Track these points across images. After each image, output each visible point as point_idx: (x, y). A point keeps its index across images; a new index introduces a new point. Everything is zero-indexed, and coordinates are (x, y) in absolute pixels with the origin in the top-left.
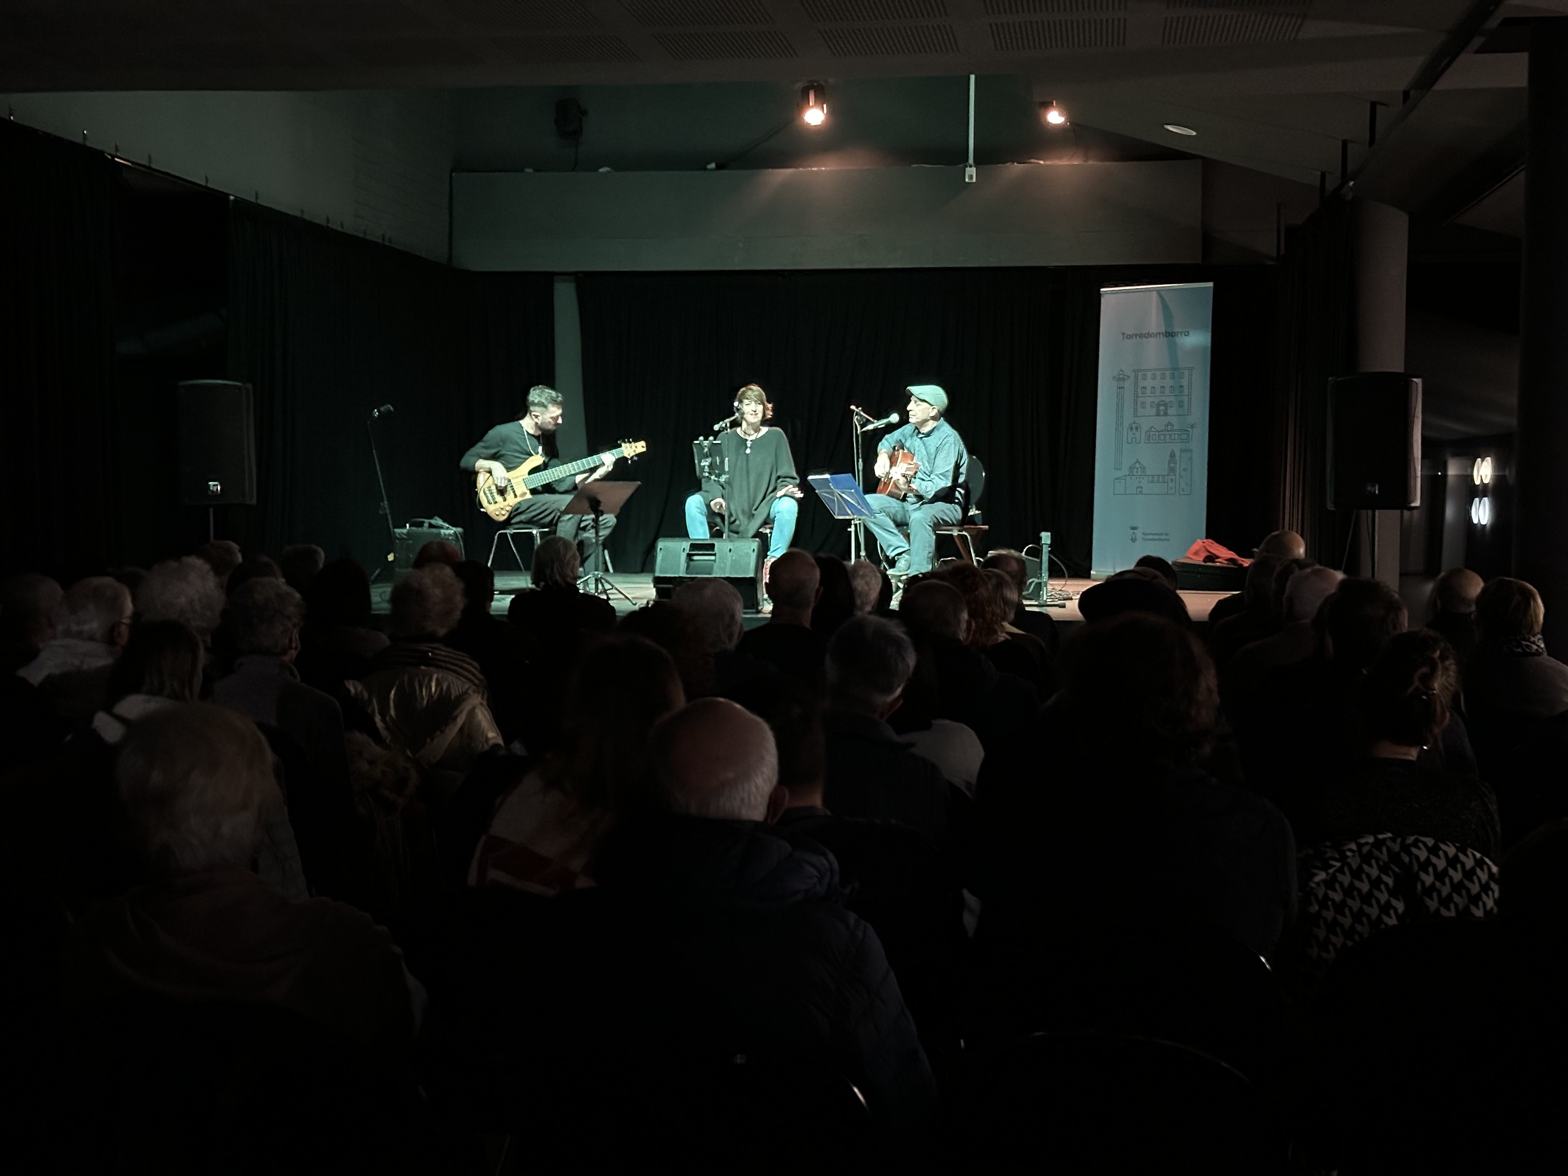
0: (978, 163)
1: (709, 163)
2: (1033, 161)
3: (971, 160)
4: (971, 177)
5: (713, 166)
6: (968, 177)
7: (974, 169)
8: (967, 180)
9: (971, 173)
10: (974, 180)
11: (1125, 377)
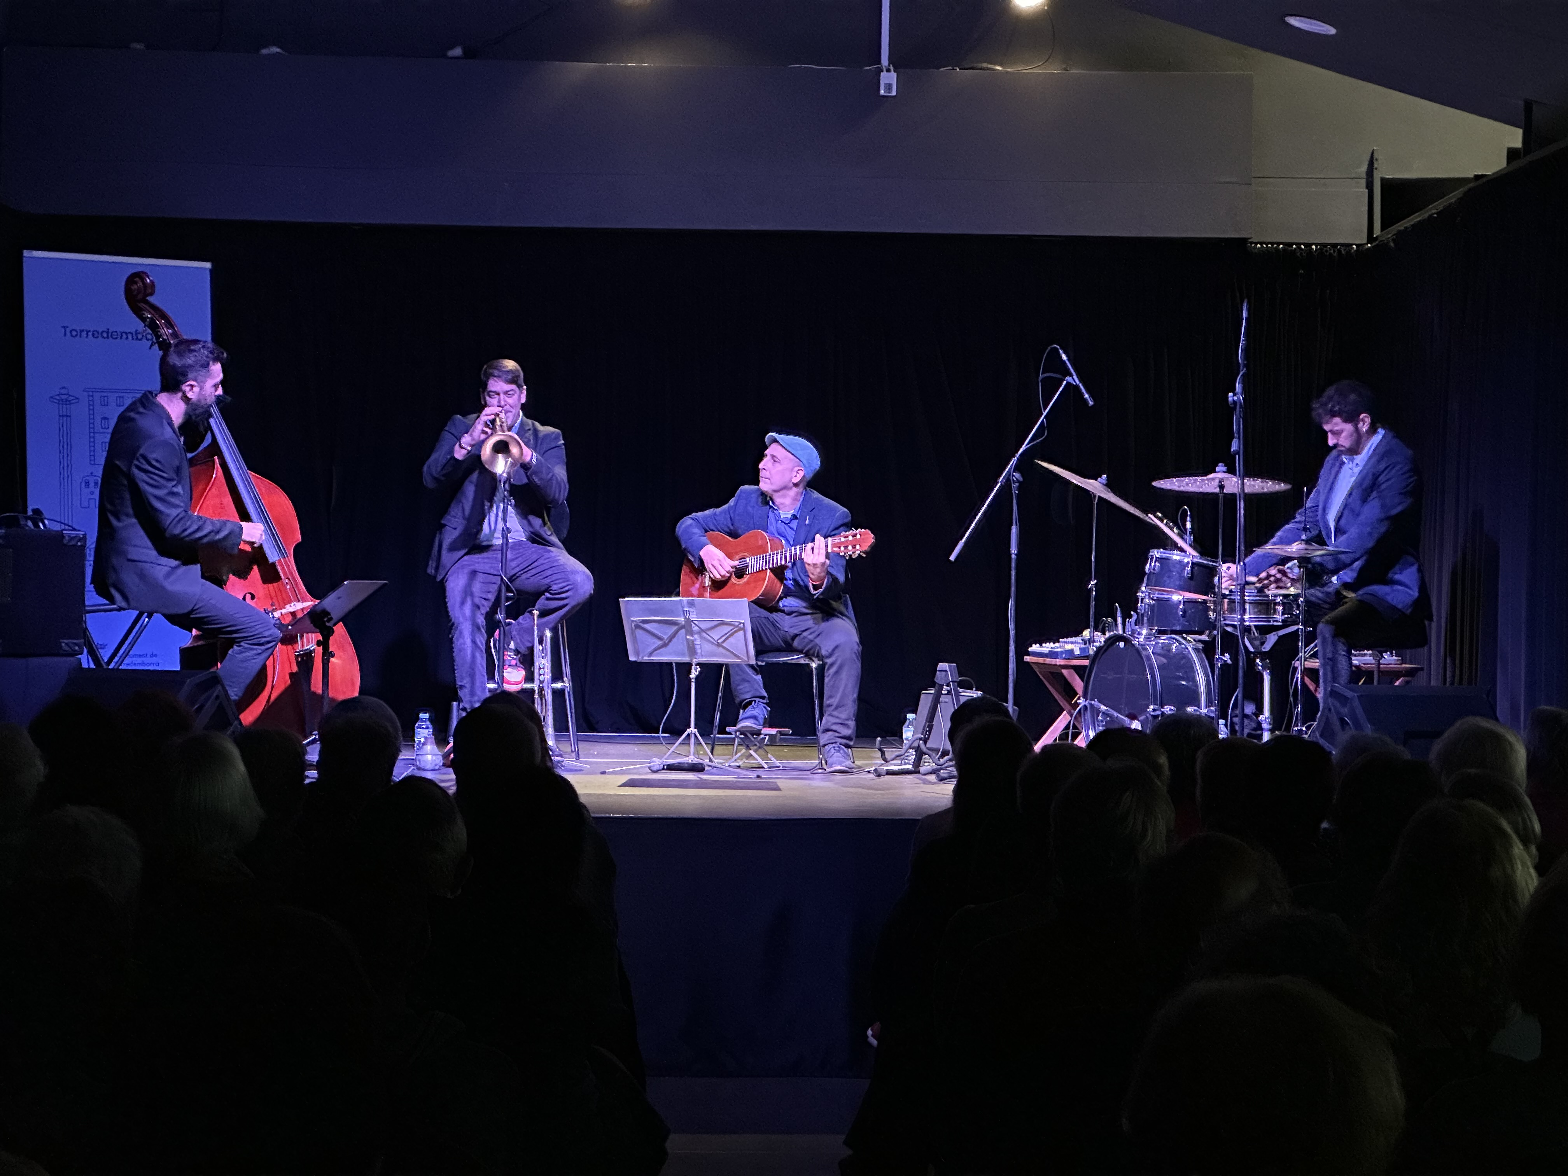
0: (896, 63)
1: (452, 47)
2: (985, 65)
3: (885, 61)
4: (889, 87)
5: (458, 51)
6: (885, 88)
7: (894, 75)
8: (882, 92)
9: (889, 80)
10: (894, 93)
11: (71, 398)
